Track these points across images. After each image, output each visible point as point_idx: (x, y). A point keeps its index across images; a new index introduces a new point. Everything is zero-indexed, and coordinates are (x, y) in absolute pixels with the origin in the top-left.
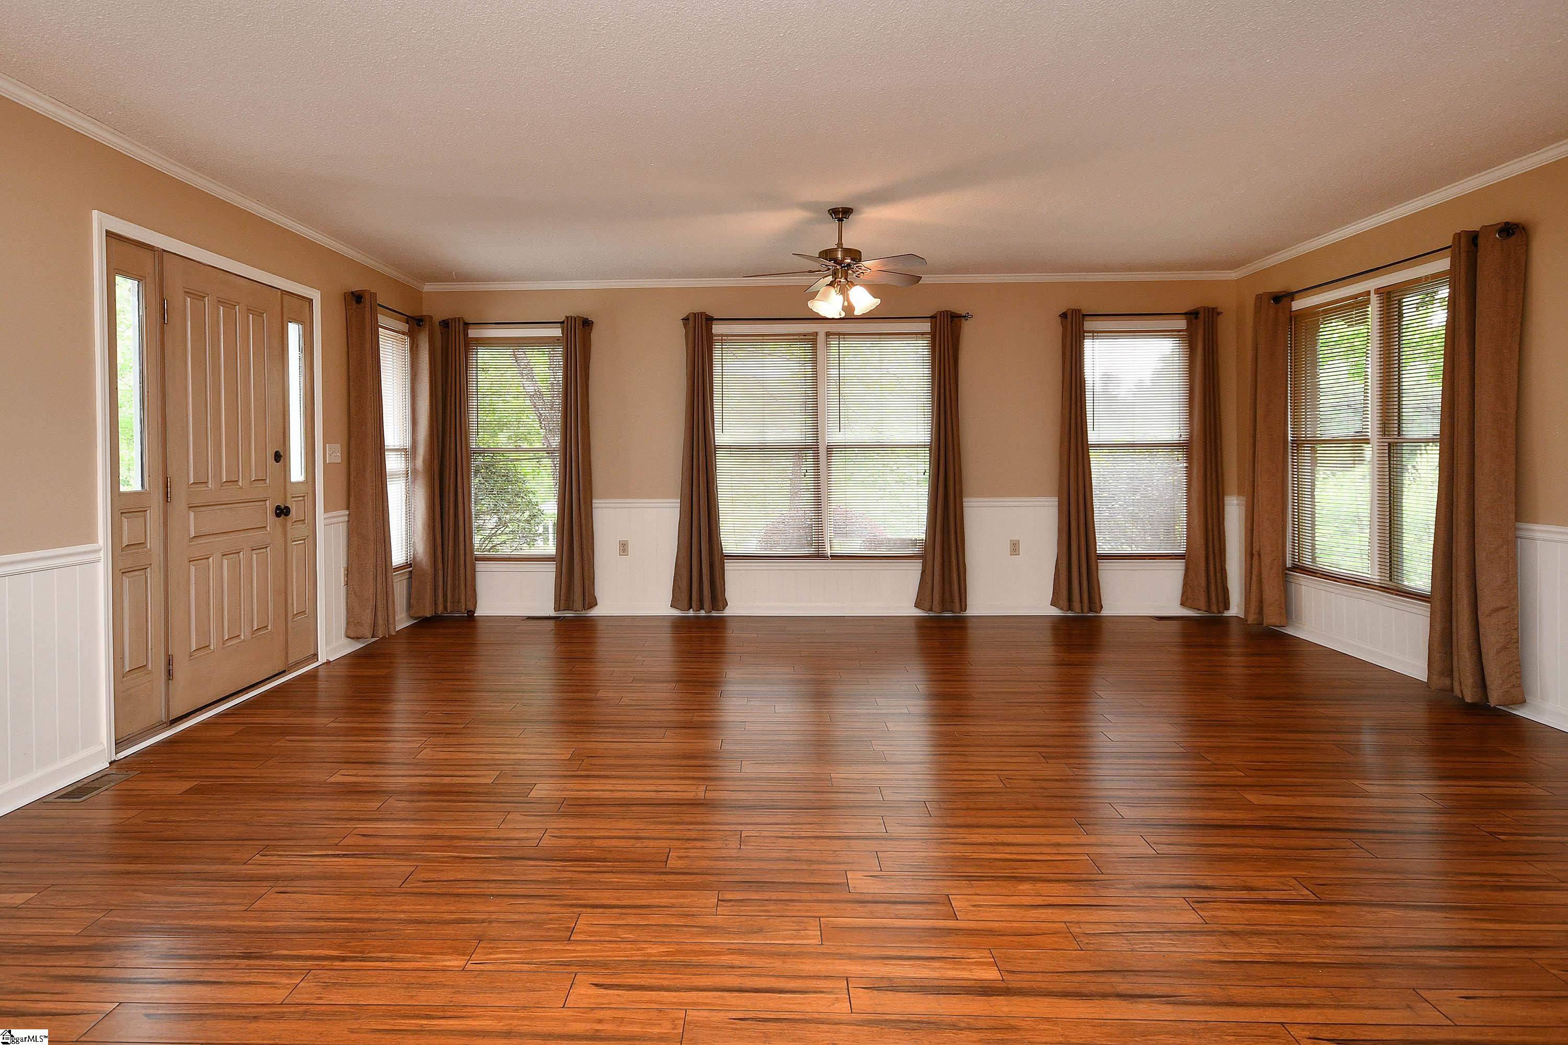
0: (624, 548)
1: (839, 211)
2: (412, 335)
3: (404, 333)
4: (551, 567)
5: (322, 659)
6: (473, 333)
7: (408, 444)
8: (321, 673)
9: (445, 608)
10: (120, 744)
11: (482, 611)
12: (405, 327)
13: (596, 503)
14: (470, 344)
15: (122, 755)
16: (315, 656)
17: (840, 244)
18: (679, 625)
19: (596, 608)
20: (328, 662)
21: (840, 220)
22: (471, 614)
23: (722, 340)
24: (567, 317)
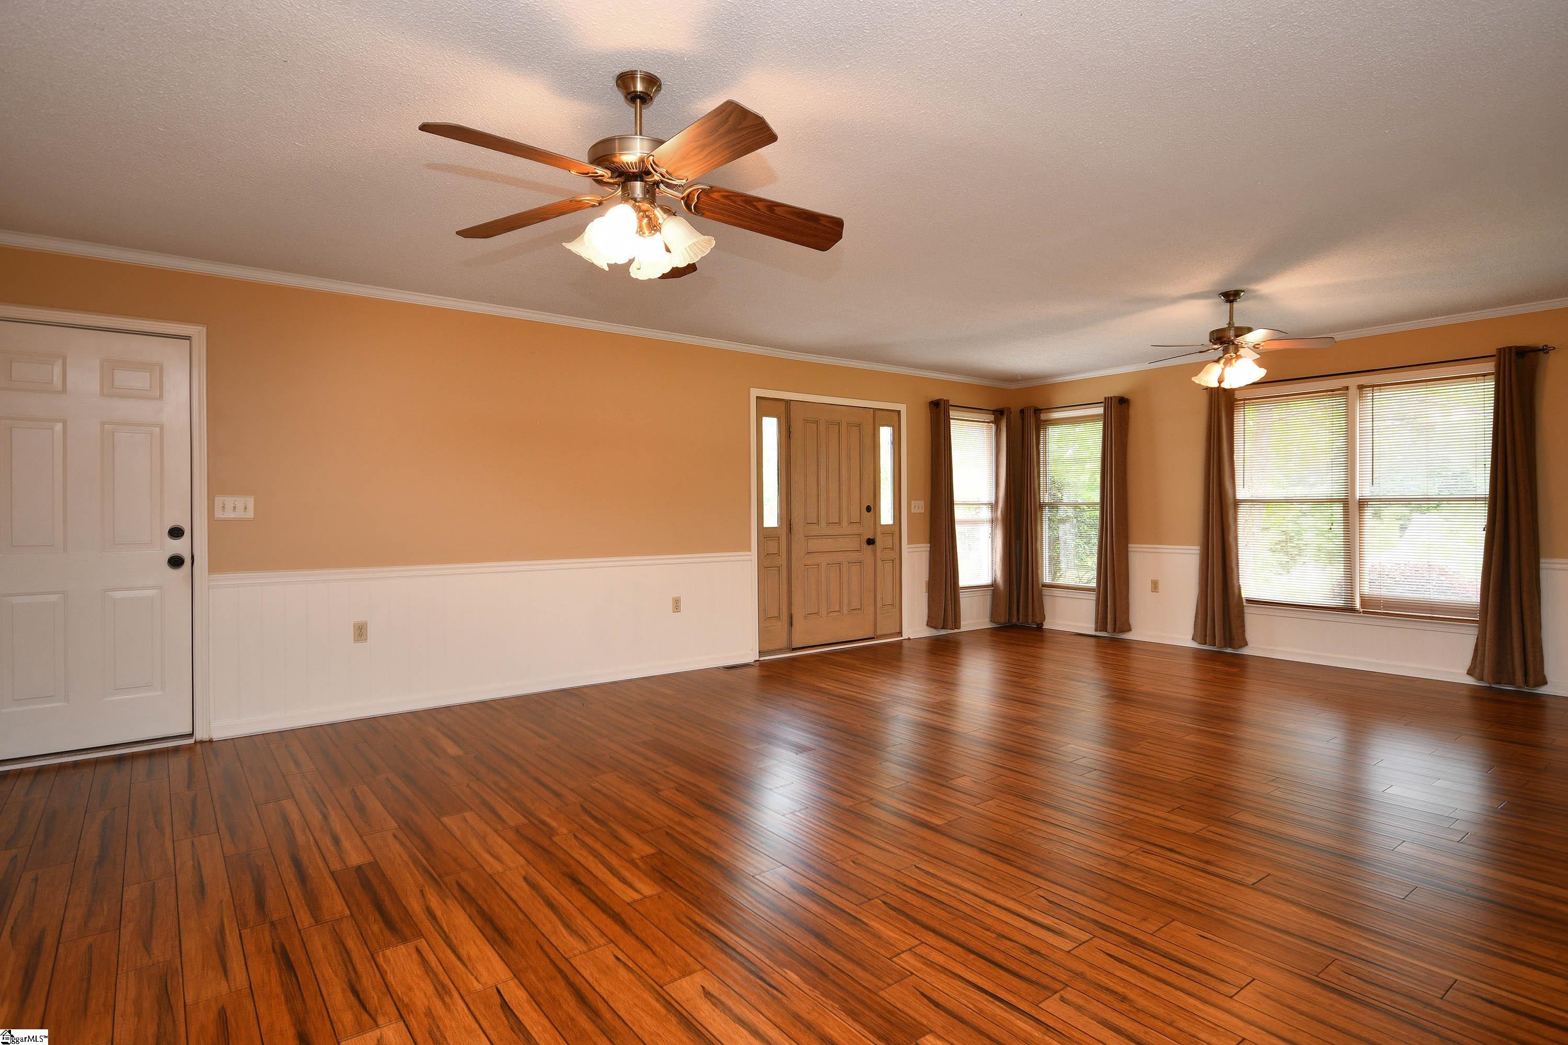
0: (1155, 586)
1: (1231, 294)
2: (997, 422)
3: (992, 422)
4: (1093, 596)
5: (905, 636)
6: (1043, 416)
7: (993, 500)
8: (905, 644)
9: (1018, 620)
10: (761, 653)
11: (1047, 625)
12: (992, 418)
13: (1132, 547)
14: (1041, 425)
15: (762, 659)
16: (900, 634)
17: (1230, 324)
18: (1198, 655)
19: (1131, 633)
20: (909, 639)
21: (1231, 302)
22: (1040, 627)
23: (1244, 404)
24: (1105, 398)
